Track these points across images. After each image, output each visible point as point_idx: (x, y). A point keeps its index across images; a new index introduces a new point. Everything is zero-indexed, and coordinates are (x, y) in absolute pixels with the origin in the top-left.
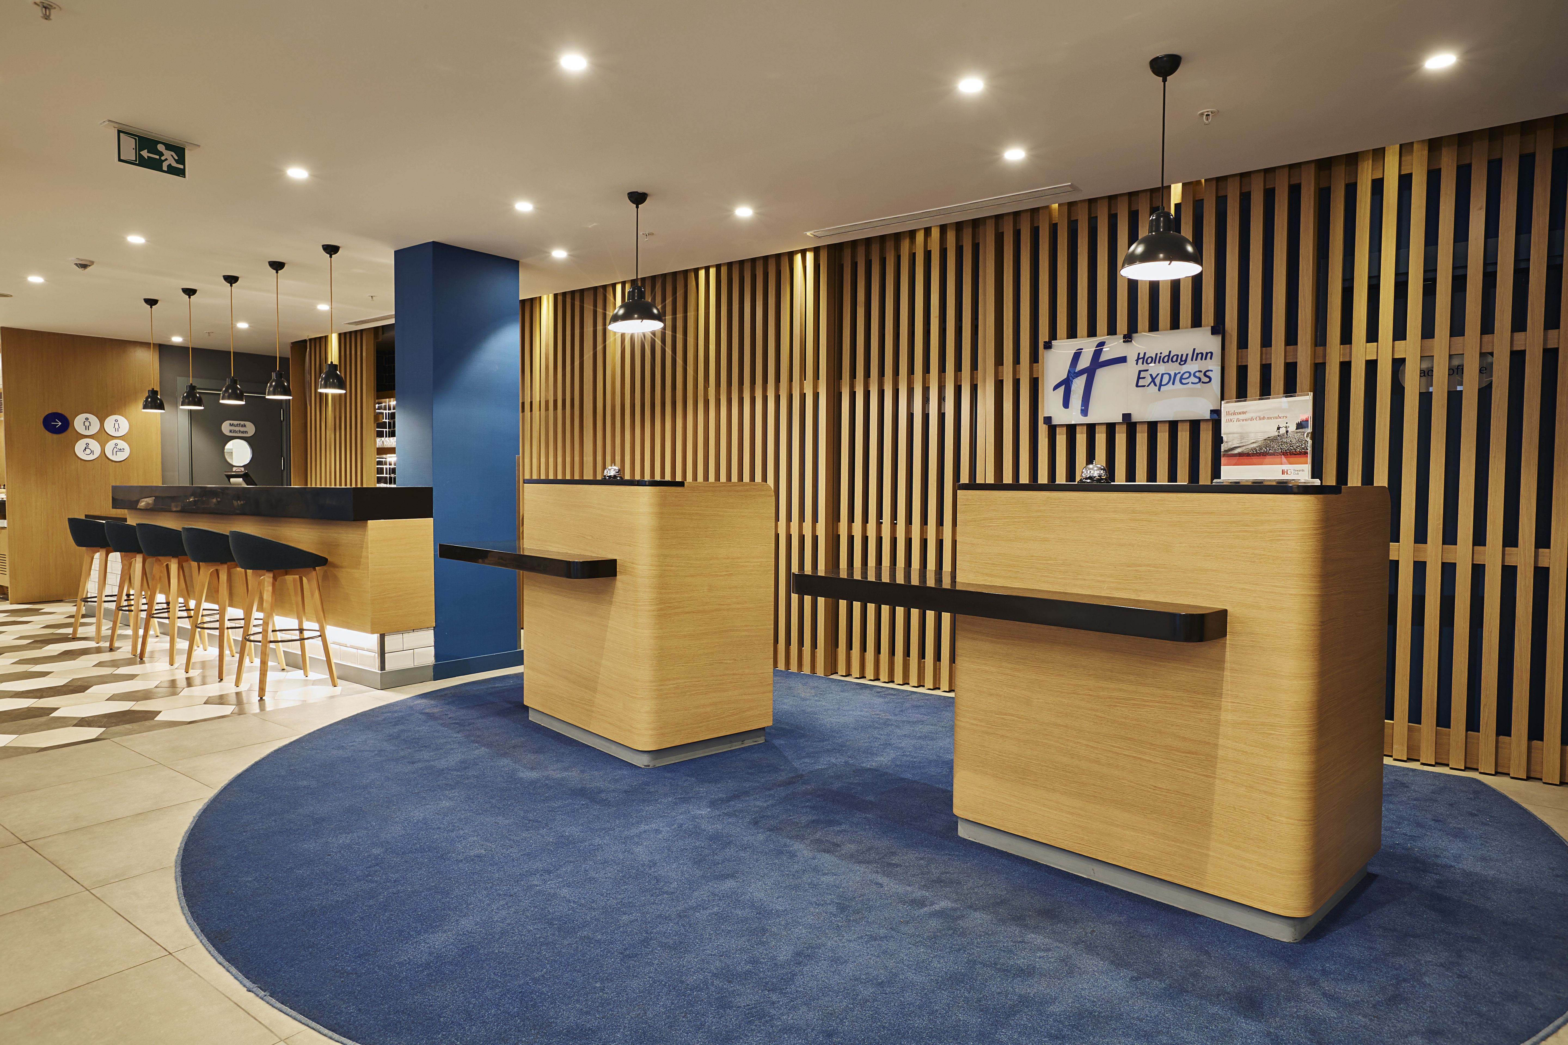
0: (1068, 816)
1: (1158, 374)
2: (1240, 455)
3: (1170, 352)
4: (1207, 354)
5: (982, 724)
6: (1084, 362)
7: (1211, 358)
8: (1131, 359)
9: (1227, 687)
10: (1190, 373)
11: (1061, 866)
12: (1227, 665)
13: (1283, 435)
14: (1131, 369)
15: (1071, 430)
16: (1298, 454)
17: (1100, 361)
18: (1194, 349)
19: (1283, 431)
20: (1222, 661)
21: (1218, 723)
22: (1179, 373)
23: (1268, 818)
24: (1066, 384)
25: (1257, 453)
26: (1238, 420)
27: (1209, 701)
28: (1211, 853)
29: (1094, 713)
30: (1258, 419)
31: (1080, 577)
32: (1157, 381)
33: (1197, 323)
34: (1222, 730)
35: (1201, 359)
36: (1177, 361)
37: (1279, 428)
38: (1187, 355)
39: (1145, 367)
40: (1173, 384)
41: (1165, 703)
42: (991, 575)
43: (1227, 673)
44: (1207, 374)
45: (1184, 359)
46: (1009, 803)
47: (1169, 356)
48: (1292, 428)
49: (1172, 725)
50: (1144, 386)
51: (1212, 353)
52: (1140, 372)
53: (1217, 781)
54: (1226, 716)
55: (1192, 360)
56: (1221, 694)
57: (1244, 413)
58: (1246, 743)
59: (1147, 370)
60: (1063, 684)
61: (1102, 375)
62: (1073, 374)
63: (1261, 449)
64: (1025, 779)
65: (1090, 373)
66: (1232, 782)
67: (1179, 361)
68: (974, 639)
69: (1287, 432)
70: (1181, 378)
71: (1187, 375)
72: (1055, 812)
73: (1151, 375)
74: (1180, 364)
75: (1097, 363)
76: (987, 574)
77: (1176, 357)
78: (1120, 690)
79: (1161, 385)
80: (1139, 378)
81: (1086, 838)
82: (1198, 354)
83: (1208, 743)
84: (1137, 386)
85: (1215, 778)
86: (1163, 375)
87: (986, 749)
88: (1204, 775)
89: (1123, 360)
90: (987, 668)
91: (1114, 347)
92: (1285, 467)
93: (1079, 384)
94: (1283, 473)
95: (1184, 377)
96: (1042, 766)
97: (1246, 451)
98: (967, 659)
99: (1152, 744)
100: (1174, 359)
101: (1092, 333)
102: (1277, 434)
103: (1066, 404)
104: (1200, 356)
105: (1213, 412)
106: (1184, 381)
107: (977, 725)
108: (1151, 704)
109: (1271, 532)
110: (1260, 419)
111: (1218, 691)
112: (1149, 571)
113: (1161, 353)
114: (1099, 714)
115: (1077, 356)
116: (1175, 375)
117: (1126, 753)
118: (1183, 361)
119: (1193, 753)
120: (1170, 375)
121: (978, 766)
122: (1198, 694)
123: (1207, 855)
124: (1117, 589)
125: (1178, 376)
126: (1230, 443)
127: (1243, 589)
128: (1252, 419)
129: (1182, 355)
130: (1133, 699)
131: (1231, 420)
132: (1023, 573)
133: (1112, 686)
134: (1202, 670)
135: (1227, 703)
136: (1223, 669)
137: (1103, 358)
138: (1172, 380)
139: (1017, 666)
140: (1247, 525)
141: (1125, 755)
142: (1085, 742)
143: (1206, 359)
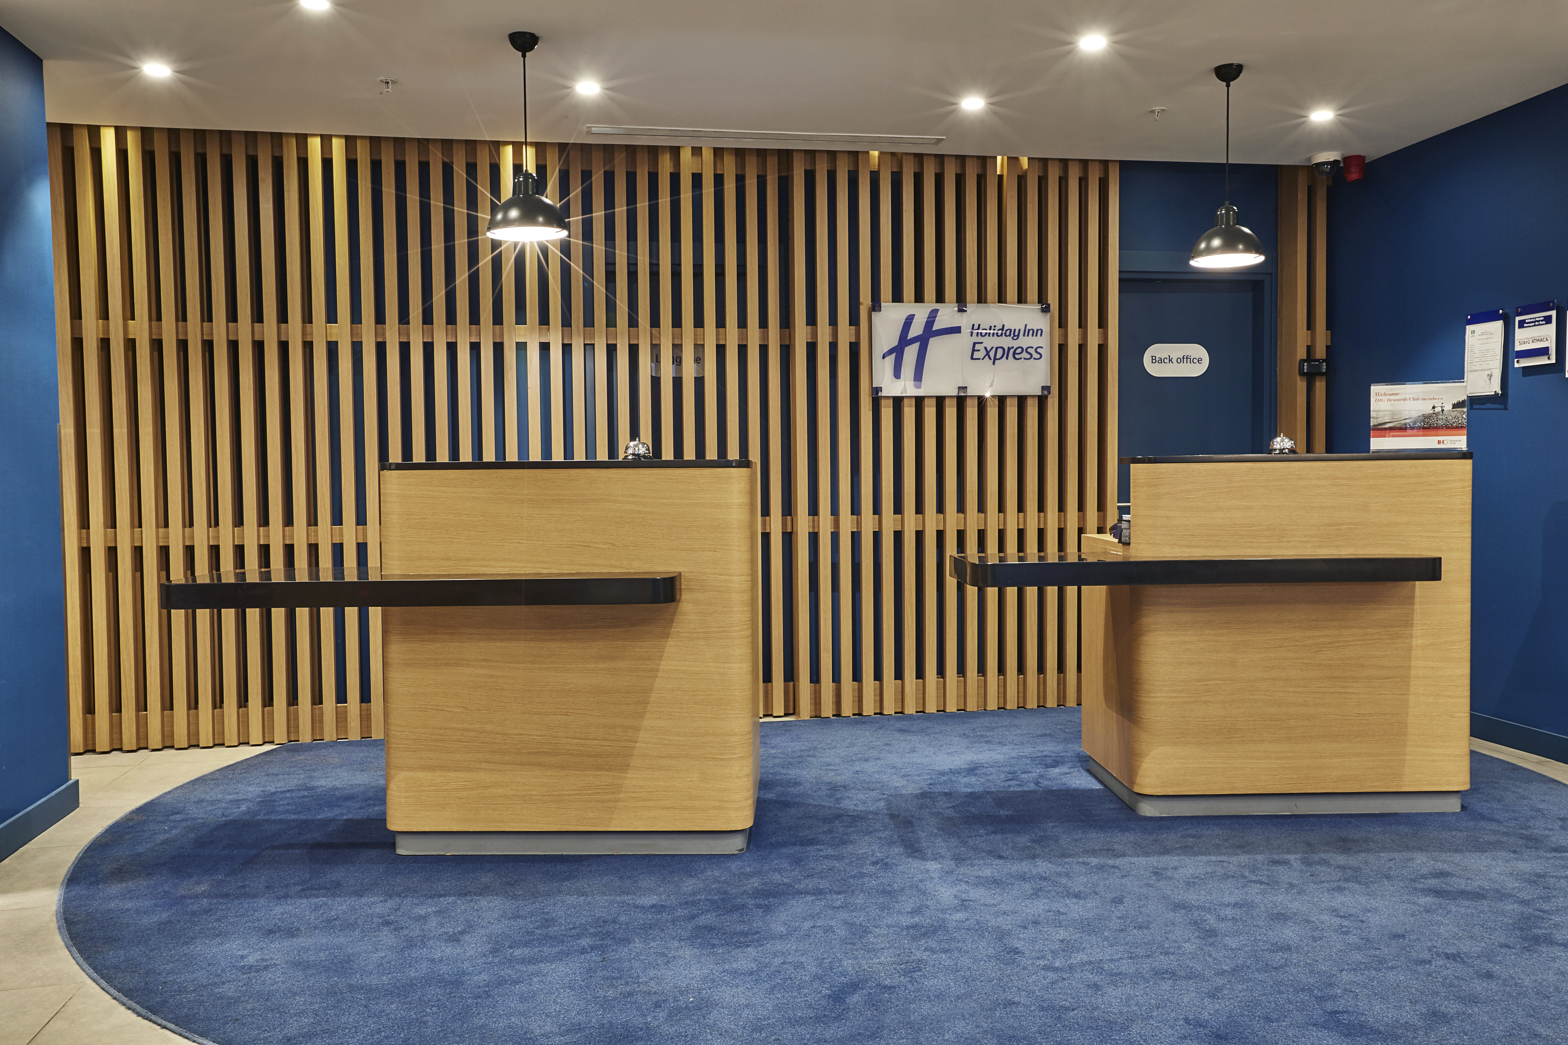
0: (1277, 761)
1: (992, 348)
2: (1391, 429)
3: (1003, 326)
4: (1037, 330)
5: (1182, 695)
6: (916, 330)
7: (1041, 335)
8: (966, 330)
9: (1417, 618)
10: (1022, 349)
11: (1263, 812)
12: (1417, 600)
13: (1439, 413)
14: (964, 340)
15: (898, 402)
16: (1454, 428)
17: (934, 329)
18: (1026, 325)
19: (1438, 409)
20: (1412, 597)
21: (1410, 648)
22: (1013, 347)
23: (1451, 716)
24: (898, 351)
25: (1411, 427)
26: (1389, 400)
27: (1402, 632)
28: (1407, 758)
29: (1301, 661)
30: (1411, 399)
31: (1285, 540)
32: (992, 354)
33: (1021, 299)
34: (1414, 653)
35: (1033, 335)
36: (1010, 335)
37: (1434, 407)
38: (1020, 330)
39: (980, 339)
40: (1007, 358)
41: (1366, 640)
42: (1189, 546)
43: (1417, 606)
44: (1039, 350)
45: (1016, 334)
46: (1214, 766)
47: (1002, 329)
48: (1448, 407)
49: (1372, 658)
50: (979, 359)
51: (1042, 331)
52: (975, 344)
53: (1411, 697)
54: (1417, 642)
55: (1024, 336)
56: (1412, 624)
57: (1396, 394)
58: (1433, 661)
59: (982, 343)
60: (1270, 640)
61: (934, 343)
62: (904, 341)
63: (1415, 424)
64: (1231, 738)
65: (923, 340)
66: (1423, 694)
67: (1012, 335)
68: (1171, 612)
69: (1443, 410)
70: (1014, 353)
71: (1019, 351)
72: (1264, 761)
73: (986, 348)
74: (1013, 338)
75: (929, 332)
76: (1185, 546)
77: (1009, 331)
78: (1325, 636)
79: (995, 359)
80: (974, 350)
81: (1295, 776)
82: (1029, 330)
83: (1403, 667)
84: (972, 358)
85: (1409, 694)
86: (997, 348)
87: (1187, 719)
88: (1401, 694)
89: (957, 330)
90: (1187, 639)
91: (947, 315)
92: (1441, 438)
93: (911, 352)
94: (1439, 442)
95: (1017, 352)
96: (1250, 721)
97: (1398, 426)
98: (1163, 633)
99: (1355, 678)
100: (1008, 333)
101: (919, 298)
102: (1432, 412)
103: (897, 374)
104: (1031, 332)
105: (1043, 388)
106: (1017, 356)
107: (1176, 697)
108: (1353, 643)
109: (1449, 489)
110: (1414, 399)
111: (1410, 622)
112: (1350, 529)
113: (995, 326)
114: (1305, 661)
115: (909, 322)
116: (1009, 349)
117: (1332, 690)
118: (1015, 335)
119: (1390, 678)
120: (1003, 349)
121: (1178, 738)
122: (1394, 627)
123: (1404, 760)
124: (1320, 547)
125: (1012, 351)
126: (1380, 419)
127: (1428, 537)
128: (1405, 399)
129: (1015, 330)
130: (1338, 642)
131: (1381, 400)
132: (1225, 541)
133: (1317, 633)
134: (1396, 607)
135: (1417, 631)
136: (1413, 604)
137: (935, 327)
138: (1006, 353)
139: (1220, 631)
140: (1431, 485)
141: (1330, 692)
142: (1292, 690)
143: (1036, 336)
